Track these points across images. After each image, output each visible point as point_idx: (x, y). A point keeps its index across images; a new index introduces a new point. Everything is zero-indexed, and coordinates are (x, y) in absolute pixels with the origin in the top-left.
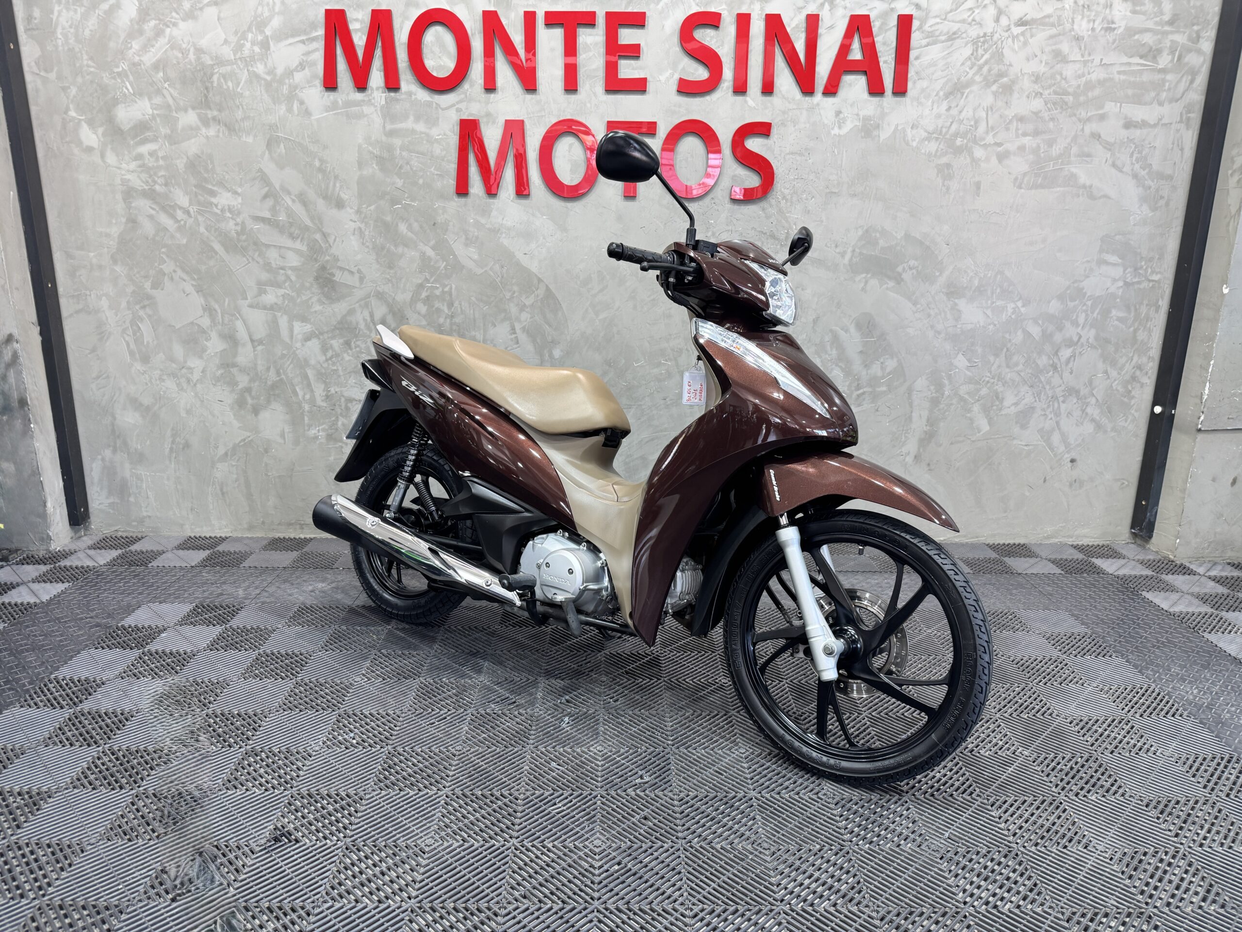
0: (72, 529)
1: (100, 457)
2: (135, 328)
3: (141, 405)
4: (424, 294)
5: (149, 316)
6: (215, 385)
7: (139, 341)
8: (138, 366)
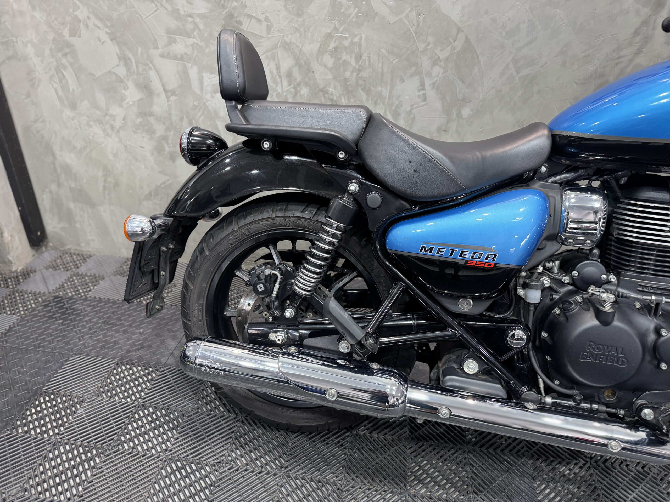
0: (33, 249)
1: (48, 190)
2: (60, 75)
3: (75, 147)
4: (332, 45)
5: (71, 64)
6: (135, 132)
7: (65, 87)
8: (68, 112)
